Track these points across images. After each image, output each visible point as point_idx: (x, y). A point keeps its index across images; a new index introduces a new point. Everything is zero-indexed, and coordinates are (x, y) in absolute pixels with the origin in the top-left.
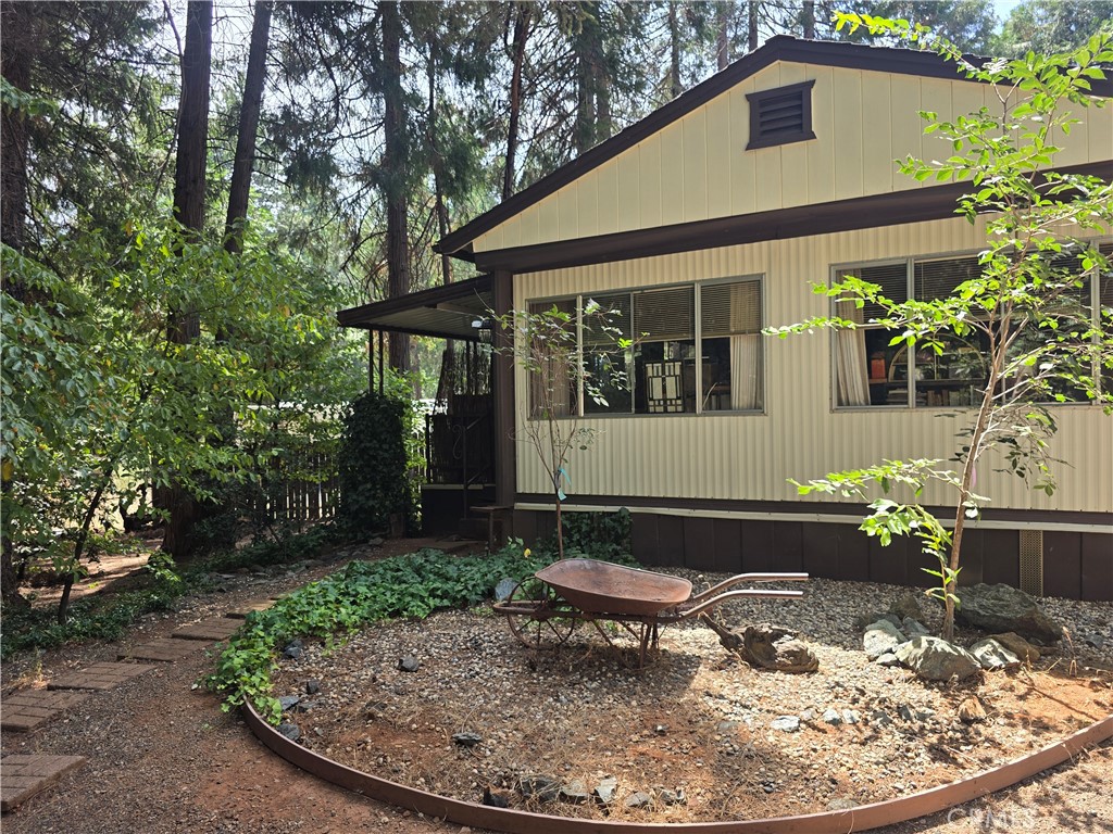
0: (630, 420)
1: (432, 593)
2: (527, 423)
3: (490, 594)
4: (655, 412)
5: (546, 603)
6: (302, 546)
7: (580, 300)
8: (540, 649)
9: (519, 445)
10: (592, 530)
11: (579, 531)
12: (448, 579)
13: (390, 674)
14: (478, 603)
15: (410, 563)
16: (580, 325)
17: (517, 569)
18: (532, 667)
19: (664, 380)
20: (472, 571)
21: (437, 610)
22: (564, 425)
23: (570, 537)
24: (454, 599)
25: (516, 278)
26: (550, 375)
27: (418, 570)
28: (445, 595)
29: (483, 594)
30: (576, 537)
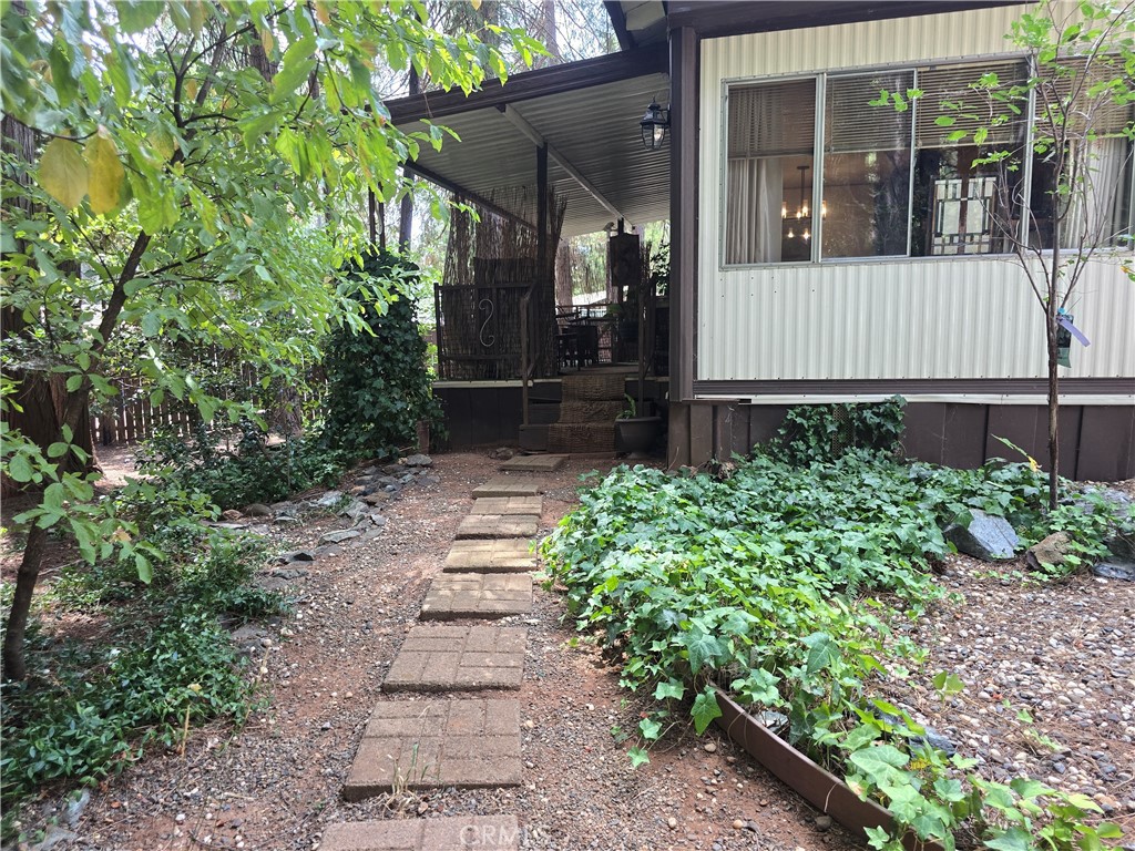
0: (903, 267)
2: (720, 274)
4: (943, 254)
19: (964, 205)
25: (707, 44)
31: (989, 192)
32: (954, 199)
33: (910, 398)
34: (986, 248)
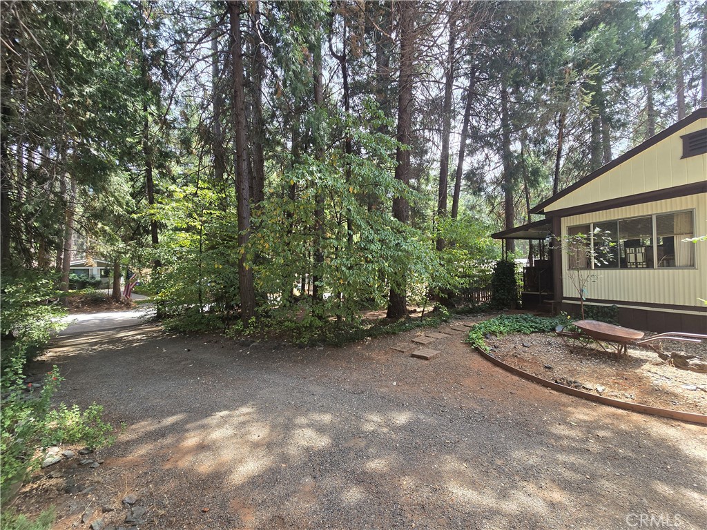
0: (618, 271)
1: (531, 327)
2: (567, 271)
3: (553, 330)
4: (631, 268)
5: (577, 334)
6: (480, 309)
7: (592, 225)
8: (575, 348)
9: (564, 280)
10: (599, 312)
11: (592, 312)
12: (537, 323)
13: (520, 347)
14: (549, 332)
15: (521, 317)
16: (592, 237)
17: (564, 323)
18: (572, 352)
19: (636, 255)
20: (546, 322)
21: (533, 332)
22: (584, 273)
23: (588, 314)
24: (540, 330)
25: (562, 219)
26: (578, 256)
27: (525, 319)
28: (536, 328)
29: (550, 329)
30: (591, 314)
31: (643, 251)
32: (632, 253)
33: (618, 306)
34: (645, 266)
